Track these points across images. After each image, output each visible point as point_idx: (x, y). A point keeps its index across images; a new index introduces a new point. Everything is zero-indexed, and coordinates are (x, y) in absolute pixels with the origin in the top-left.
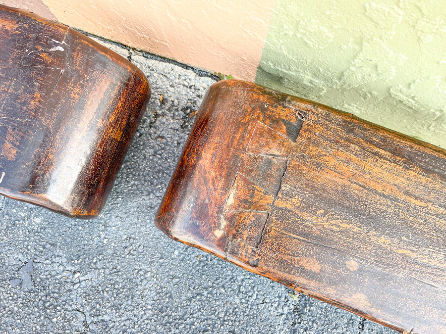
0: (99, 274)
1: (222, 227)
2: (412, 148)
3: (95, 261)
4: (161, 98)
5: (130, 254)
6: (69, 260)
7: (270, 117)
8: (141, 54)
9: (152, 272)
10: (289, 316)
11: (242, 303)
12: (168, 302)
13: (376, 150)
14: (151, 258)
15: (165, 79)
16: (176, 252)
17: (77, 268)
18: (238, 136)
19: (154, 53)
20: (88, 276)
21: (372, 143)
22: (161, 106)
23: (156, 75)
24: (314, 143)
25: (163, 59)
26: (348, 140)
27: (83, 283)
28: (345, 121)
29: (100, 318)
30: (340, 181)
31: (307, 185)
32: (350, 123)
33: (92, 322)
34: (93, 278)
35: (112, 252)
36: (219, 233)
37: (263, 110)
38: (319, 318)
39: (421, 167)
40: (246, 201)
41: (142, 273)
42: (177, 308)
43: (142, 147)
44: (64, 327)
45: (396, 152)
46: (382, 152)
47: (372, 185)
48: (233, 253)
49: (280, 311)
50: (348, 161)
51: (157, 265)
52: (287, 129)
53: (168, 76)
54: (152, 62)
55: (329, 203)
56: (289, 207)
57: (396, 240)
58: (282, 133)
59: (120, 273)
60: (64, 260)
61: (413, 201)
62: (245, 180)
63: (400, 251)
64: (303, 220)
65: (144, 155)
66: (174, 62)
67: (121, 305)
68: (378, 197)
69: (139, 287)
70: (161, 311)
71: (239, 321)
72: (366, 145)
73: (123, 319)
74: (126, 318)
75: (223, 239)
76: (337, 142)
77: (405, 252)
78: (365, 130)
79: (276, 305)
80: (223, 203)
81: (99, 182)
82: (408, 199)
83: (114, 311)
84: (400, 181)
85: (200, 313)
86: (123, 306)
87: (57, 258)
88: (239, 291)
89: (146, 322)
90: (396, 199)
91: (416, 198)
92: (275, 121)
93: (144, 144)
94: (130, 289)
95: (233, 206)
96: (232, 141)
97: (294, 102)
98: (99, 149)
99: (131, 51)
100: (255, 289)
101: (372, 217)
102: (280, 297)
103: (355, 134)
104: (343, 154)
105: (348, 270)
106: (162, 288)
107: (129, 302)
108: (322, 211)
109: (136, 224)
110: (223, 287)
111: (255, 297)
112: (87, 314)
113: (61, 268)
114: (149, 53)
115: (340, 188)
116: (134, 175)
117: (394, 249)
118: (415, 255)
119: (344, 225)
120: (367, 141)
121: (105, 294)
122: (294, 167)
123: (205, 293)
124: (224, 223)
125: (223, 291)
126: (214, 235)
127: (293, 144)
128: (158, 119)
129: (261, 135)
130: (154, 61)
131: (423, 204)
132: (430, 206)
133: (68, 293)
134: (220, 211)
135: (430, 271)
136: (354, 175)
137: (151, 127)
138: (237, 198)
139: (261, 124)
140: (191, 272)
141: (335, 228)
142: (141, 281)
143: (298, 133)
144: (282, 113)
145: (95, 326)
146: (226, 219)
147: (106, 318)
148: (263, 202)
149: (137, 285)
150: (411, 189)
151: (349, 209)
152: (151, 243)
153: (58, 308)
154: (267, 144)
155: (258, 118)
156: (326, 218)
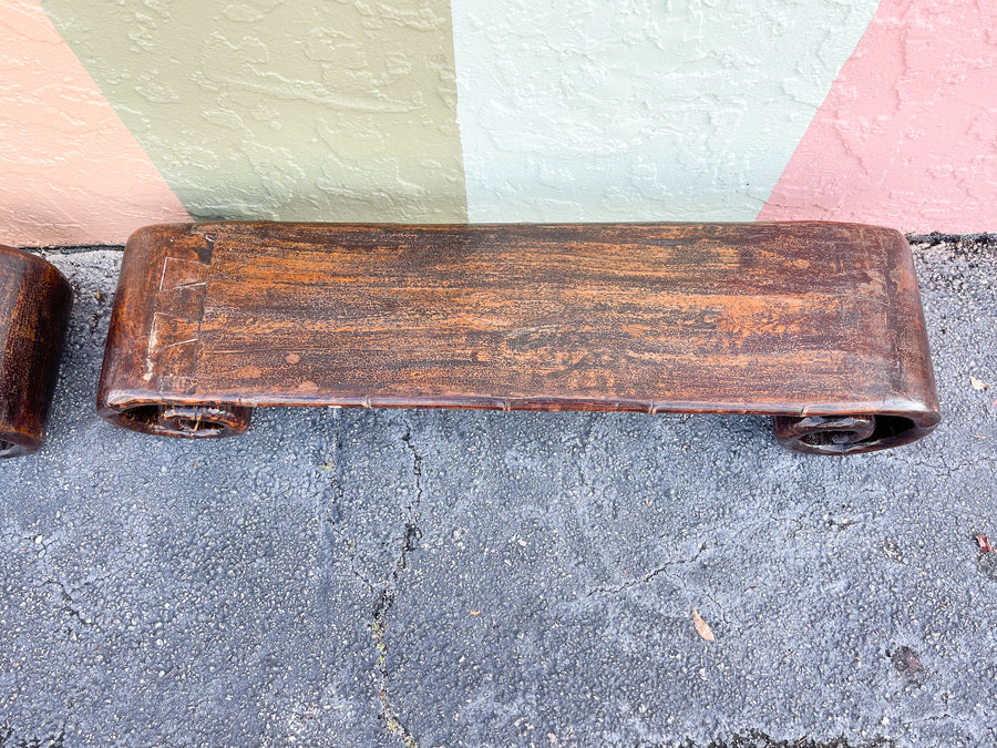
0: (68, 529)
1: (150, 369)
2: (330, 231)
3: (58, 516)
4: (97, 294)
5: (102, 491)
6: (25, 526)
7: (178, 250)
8: (59, 251)
9: (137, 503)
10: (327, 493)
11: (263, 499)
12: (167, 532)
13: (295, 245)
14: (132, 487)
15: (97, 271)
16: (164, 469)
17: (37, 531)
18: (149, 279)
19: (73, 244)
20: (55, 537)
21: (289, 239)
22: (100, 304)
23: (83, 270)
24: (229, 259)
25: (89, 248)
26: (263, 245)
27: (50, 548)
28: (257, 229)
29: (83, 581)
30: (264, 286)
31: (231, 300)
32: (262, 228)
33: (74, 590)
34: (61, 537)
35: (79, 497)
36: (147, 377)
37: (169, 245)
38: (364, 481)
39: (344, 246)
40: (169, 337)
41: (124, 508)
42: (181, 534)
43: (86, 361)
44: (37, 609)
45: (314, 241)
46: (301, 244)
47: (298, 278)
48: (167, 389)
49: (313, 490)
50: (269, 264)
51: (142, 492)
52: (199, 255)
53: (100, 266)
54: (75, 257)
55: (257, 309)
56: (216, 327)
57: (332, 321)
58: (194, 261)
59: (95, 519)
60: (17, 528)
61: (342, 280)
62: (164, 317)
63: (338, 330)
64: (234, 334)
65: (92, 369)
66: (104, 247)
67: (106, 556)
68: (306, 288)
69: (125, 527)
70: (161, 544)
71: (265, 521)
72: (284, 244)
73: (113, 571)
74: (117, 569)
75: (154, 380)
76: (253, 250)
77: (343, 329)
78: (279, 230)
79: (307, 485)
80: (145, 347)
81: (20, 391)
82: (337, 279)
83: (99, 566)
84: (327, 265)
85: (212, 530)
86: (109, 557)
87: (8, 529)
88: (256, 486)
89: (145, 564)
90: (324, 284)
91: (344, 276)
92: (185, 252)
93: (88, 355)
94: (113, 534)
95: (158, 346)
96: (144, 285)
97: (200, 228)
98: (8, 351)
99: (43, 252)
100: (276, 476)
101: (303, 308)
102: (309, 475)
103: (270, 237)
104: (261, 259)
105: (288, 364)
106: (155, 517)
107: (117, 550)
108: (251, 320)
109: (102, 453)
110: (235, 488)
111: (277, 486)
112: (64, 582)
113: (16, 539)
114: (67, 248)
115: (265, 293)
116: (84, 397)
117: (332, 329)
118: (354, 328)
119: (277, 325)
120: (283, 240)
121: (82, 550)
122: (213, 288)
123: (214, 503)
124: (151, 365)
125: (235, 492)
126: (143, 380)
127: (208, 267)
128: (100, 320)
129: (173, 269)
130: (76, 255)
131: (353, 280)
132: (360, 278)
133: (33, 566)
134: (145, 355)
135: (373, 337)
136: (277, 276)
137: (92, 333)
138: (161, 337)
139: (171, 259)
140: (188, 485)
141: (268, 331)
142: (127, 518)
143: (211, 254)
144: (190, 242)
145: (78, 594)
146: (152, 360)
147: (91, 579)
148: (188, 331)
149: (122, 525)
150: (338, 270)
151: (279, 309)
152: (128, 470)
153: (24, 588)
154: (181, 275)
155: (166, 254)
156: (256, 325)
